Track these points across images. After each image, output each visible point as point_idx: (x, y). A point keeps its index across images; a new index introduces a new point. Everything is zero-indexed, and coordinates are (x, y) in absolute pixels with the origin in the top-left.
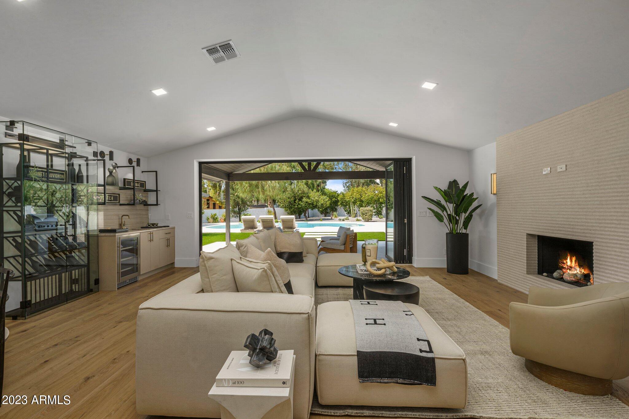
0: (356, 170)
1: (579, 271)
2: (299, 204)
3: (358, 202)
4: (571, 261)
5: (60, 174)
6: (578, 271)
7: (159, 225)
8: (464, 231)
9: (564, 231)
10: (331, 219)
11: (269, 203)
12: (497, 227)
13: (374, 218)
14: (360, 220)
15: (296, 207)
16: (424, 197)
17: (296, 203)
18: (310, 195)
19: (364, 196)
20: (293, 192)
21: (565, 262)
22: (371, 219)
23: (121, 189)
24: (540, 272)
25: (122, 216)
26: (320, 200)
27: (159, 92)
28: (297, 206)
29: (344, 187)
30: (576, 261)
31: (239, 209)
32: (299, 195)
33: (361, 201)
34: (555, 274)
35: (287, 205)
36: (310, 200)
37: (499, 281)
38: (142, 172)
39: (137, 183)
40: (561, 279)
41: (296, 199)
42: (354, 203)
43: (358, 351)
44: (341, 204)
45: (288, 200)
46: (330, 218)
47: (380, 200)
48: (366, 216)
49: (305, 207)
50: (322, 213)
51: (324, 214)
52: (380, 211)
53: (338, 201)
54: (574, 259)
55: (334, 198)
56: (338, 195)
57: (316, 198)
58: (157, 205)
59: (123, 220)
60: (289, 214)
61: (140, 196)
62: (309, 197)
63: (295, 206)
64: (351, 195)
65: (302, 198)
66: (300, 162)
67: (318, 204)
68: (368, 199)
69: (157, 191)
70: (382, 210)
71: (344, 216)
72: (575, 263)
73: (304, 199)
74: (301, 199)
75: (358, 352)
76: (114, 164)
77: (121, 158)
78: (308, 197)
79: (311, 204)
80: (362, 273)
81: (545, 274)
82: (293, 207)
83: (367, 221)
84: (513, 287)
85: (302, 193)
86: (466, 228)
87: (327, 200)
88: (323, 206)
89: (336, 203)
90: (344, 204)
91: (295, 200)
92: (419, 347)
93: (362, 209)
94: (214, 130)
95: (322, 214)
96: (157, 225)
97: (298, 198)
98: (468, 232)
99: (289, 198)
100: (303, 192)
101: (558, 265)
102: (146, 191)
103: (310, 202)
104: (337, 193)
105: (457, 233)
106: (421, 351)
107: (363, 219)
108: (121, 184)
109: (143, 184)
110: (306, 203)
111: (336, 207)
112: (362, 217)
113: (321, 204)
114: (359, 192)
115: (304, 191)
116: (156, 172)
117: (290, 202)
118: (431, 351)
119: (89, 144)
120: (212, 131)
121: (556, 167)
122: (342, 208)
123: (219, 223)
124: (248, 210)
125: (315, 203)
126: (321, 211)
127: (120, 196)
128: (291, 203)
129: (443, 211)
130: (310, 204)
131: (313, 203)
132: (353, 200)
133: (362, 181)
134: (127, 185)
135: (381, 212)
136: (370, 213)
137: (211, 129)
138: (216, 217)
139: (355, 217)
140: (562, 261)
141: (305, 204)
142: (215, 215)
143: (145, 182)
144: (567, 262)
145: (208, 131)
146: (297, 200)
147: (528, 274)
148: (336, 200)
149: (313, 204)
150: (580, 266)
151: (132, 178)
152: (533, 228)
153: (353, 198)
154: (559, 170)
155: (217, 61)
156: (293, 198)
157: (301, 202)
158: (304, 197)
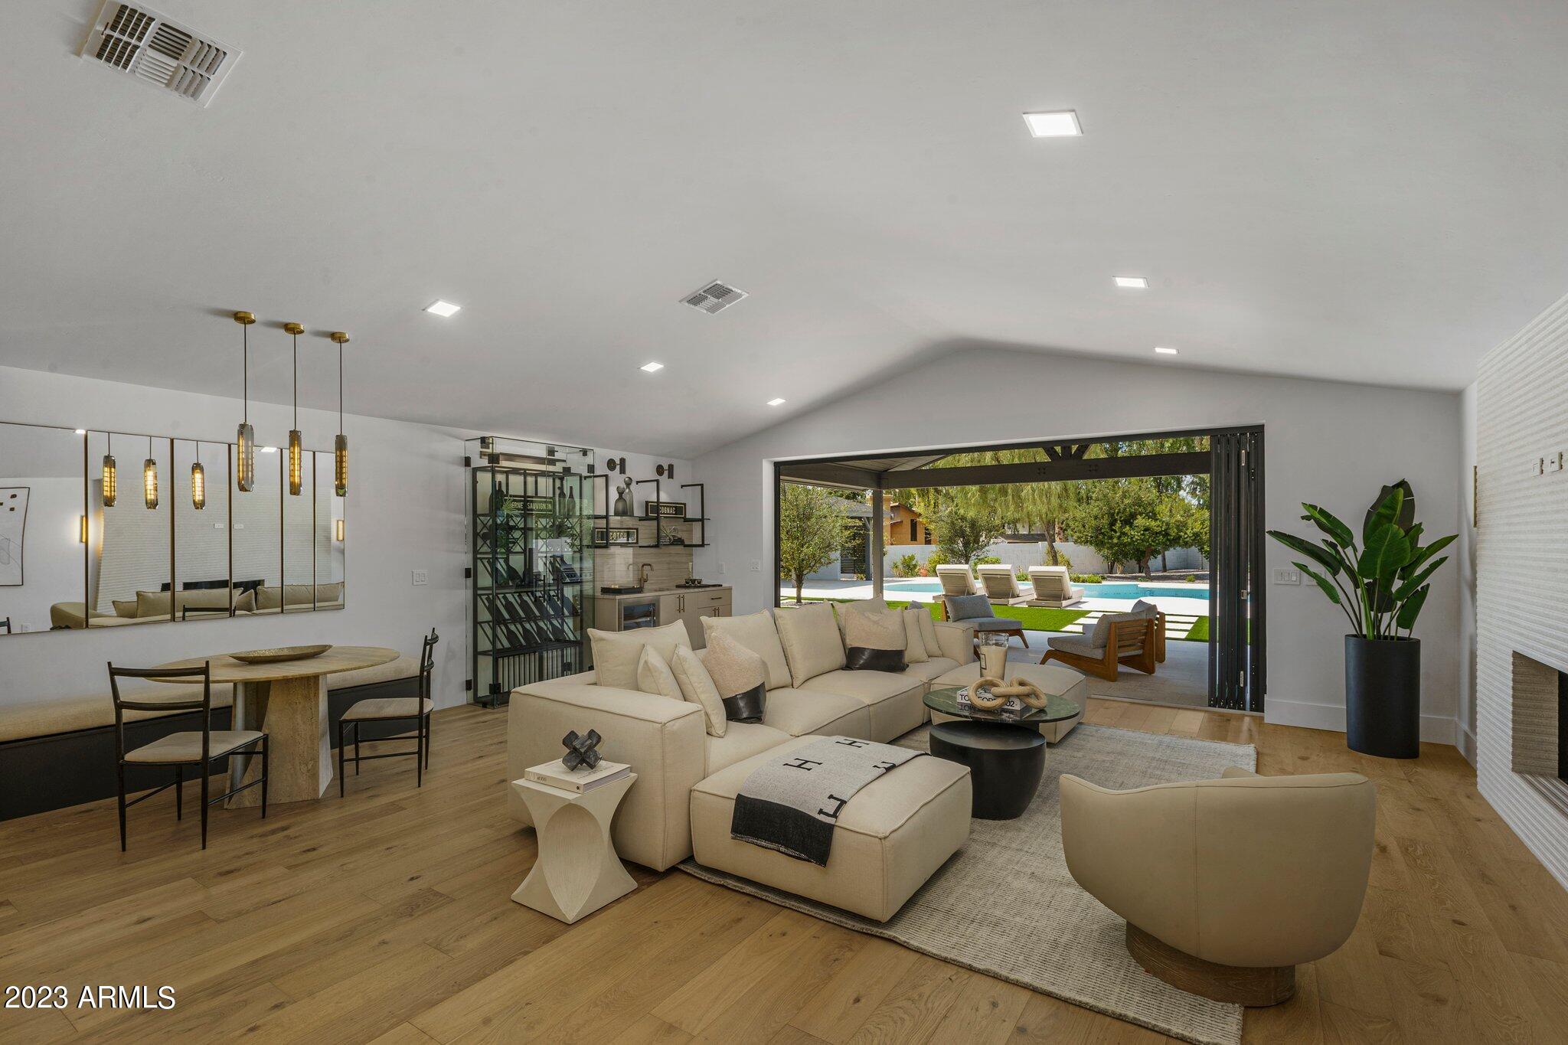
2: (1125, 534)
5: (545, 502)
7: (703, 583)
8: (1403, 633)
9: (1559, 648)
11: (1057, 530)
16: (1274, 533)
17: (1115, 532)
18: (1157, 509)
20: (1108, 503)
23: (641, 519)
25: (643, 566)
26: (1190, 522)
27: (652, 367)
28: (1119, 537)
31: (966, 544)
32: (1125, 509)
35: (1092, 537)
36: (1158, 523)
37: (1478, 788)
38: (682, 486)
39: (664, 506)
41: (1116, 520)
43: (738, 795)
45: (1093, 522)
49: (1143, 540)
57: (1179, 517)
58: (703, 545)
59: (645, 573)
61: (670, 529)
62: (1155, 515)
63: (1111, 538)
65: (1133, 516)
67: (1182, 534)
69: (702, 520)
73: (1140, 521)
74: (1129, 521)
75: (739, 797)
76: (627, 479)
77: (641, 467)
78: (1153, 516)
79: (1160, 533)
80: (964, 701)
82: (1108, 543)
84: (1495, 806)
85: (1132, 505)
86: (1409, 624)
88: (1201, 539)
91: (1112, 524)
94: (782, 404)
96: (699, 583)
97: (1121, 517)
98: (1416, 633)
99: (1096, 518)
100: (1138, 502)
102: (686, 520)
103: (1158, 529)
105: (1379, 637)
106: (821, 812)
108: (638, 512)
109: (679, 509)
110: (1145, 530)
113: (1194, 534)
115: (1140, 499)
116: (702, 485)
117: (1098, 529)
118: (834, 816)
119: (585, 453)
120: (779, 406)
123: (914, 579)
124: (987, 548)
125: (1173, 532)
127: (639, 532)
128: (1100, 529)
129: (1335, 573)
130: (1157, 533)
134: (653, 510)
137: (777, 402)
138: (914, 563)
141: (1143, 534)
142: (912, 558)
143: (685, 504)
145: (773, 406)
146: (1118, 524)
147: (1515, 770)
149: (1167, 534)
151: (656, 501)
152: (1521, 634)
154: (1552, 466)
155: (713, 309)
156: (1106, 517)
157: (1131, 527)
158: (1141, 514)
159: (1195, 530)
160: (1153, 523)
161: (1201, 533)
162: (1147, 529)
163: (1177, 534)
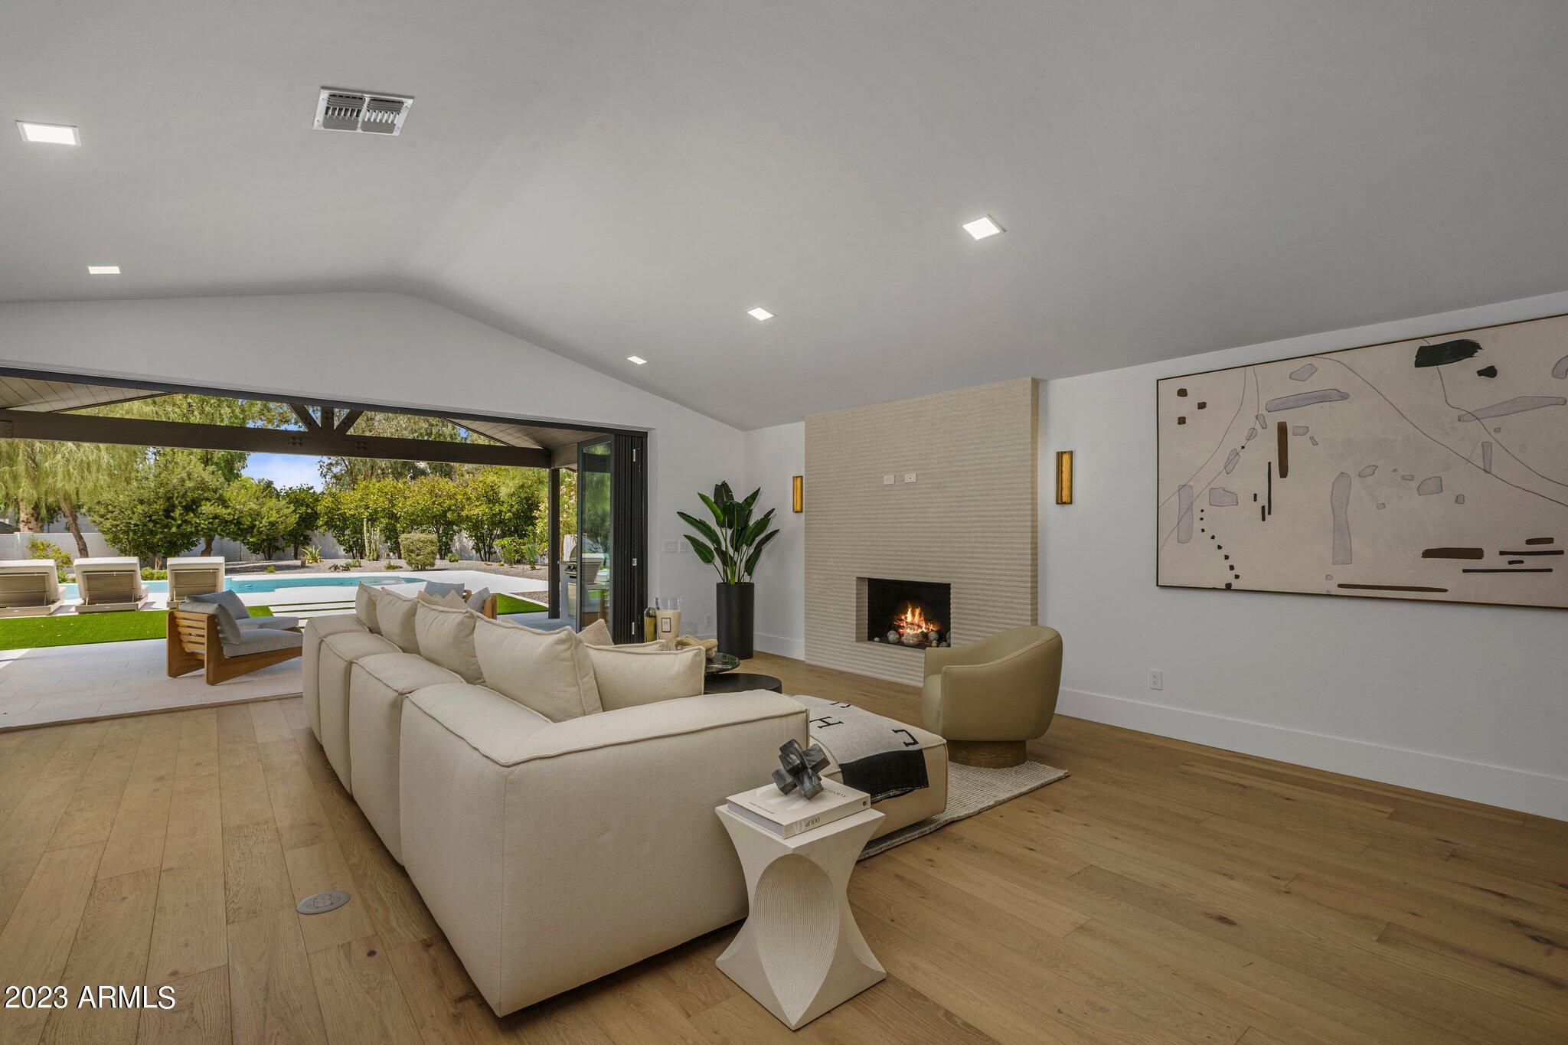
0: (367, 434)
1: (926, 628)
2: (185, 522)
3: (382, 520)
4: (913, 615)
6: (924, 629)
9: (912, 570)
10: (303, 566)
12: (806, 569)
13: (439, 563)
14: (397, 567)
15: (174, 530)
16: (681, 514)
17: (174, 519)
18: (227, 495)
19: (400, 505)
20: (161, 486)
21: (903, 618)
22: (433, 565)
24: (871, 638)
26: (264, 510)
28: (180, 526)
29: (325, 476)
30: (920, 614)
32: (185, 493)
33: (393, 516)
34: (892, 636)
35: (135, 525)
36: (229, 511)
37: (807, 662)
40: (900, 643)
41: (173, 506)
42: (373, 519)
43: (841, 766)
44: (326, 523)
45: (140, 509)
46: (298, 563)
47: (449, 515)
48: (418, 555)
49: (210, 530)
50: (255, 549)
51: (264, 552)
52: (447, 544)
53: (315, 515)
54: (918, 611)
55: (302, 505)
56: (317, 499)
57: (251, 506)
60: (124, 552)
64: (361, 500)
65: (196, 502)
66: (299, 405)
67: (257, 523)
68: (413, 514)
70: (451, 540)
71: (335, 556)
72: (920, 617)
73: (207, 508)
74: (192, 506)
78: (222, 502)
79: (231, 522)
81: (877, 639)
83: (419, 570)
84: (831, 667)
85: (196, 488)
86: (750, 574)
87: (290, 510)
88: (271, 529)
89: (308, 521)
90: (338, 523)
91: (168, 511)
92: (902, 741)
93: (407, 539)
95: (254, 552)
97: (180, 502)
98: (753, 580)
100: (203, 486)
101: (893, 624)
103: (229, 518)
104: (311, 491)
105: (736, 583)
106: (907, 745)
107: (410, 563)
110: (213, 518)
111: (309, 532)
112: (405, 559)
113: (270, 523)
114: (387, 494)
115: (204, 483)
118: (915, 742)
121: (903, 475)
122: (330, 534)
125: (247, 521)
126: (254, 544)
128: (150, 516)
129: (713, 544)
130: (226, 522)
131: (238, 518)
132: (366, 514)
133: (383, 463)
135: (449, 545)
136: (429, 550)
139: (377, 560)
140: (898, 616)
141: (210, 523)
144: (906, 618)
146: (179, 510)
147: (857, 641)
148: (309, 511)
149: (240, 523)
150: (927, 621)
152: (868, 568)
153: (367, 507)
154: (907, 480)
156: (161, 501)
157: (195, 514)
158: (207, 499)
159: (271, 519)
160: (224, 511)
161: (277, 523)
162: (216, 517)
163: (252, 522)
